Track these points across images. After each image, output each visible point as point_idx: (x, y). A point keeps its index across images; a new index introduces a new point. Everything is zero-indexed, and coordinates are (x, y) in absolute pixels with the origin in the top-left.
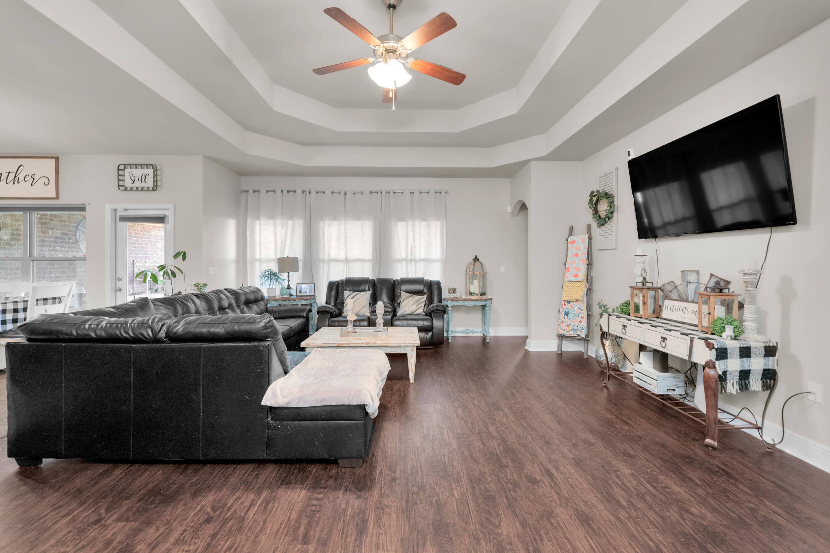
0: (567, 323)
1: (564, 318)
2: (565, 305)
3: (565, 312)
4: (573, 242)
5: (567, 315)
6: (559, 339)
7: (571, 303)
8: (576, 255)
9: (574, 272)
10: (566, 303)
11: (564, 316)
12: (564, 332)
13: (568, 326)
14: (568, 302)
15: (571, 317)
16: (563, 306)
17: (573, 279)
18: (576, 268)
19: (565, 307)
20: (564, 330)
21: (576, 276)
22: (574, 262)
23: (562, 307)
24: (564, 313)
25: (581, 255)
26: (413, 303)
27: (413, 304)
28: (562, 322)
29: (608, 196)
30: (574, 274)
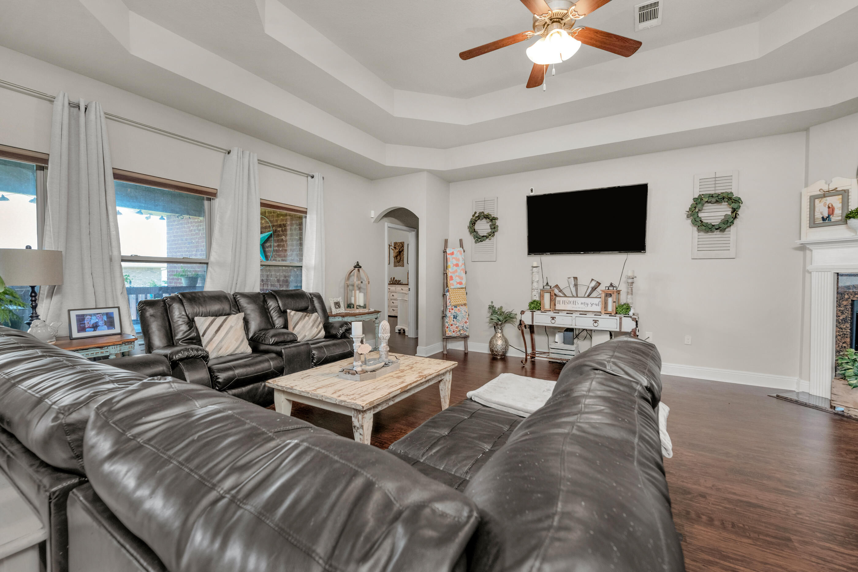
0: (457, 325)
1: (454, 321)
2: (452, 309)
3: (454, 316)
4: (452, 254)
5: (456, 318)
6: (443, 341)
7: (458, 308)
8: (457, 265)
9: (459, 280)
10: (453, 307)
11: (453, 319)
12: (454, 333)
13: (457, 328)
14: (455, 307)
15: (460, 319)
16: (451, 310)
17: (459, 286)
18: (459, 277)
19: (453, 311)
20: (454, 332)
21: (461, 283)
22: (456, 271)
23: (450, 311)
24: (452, 317)
25: (461, 266)
28: (452, 325)
29: (492, 220)
30: (458, 282)
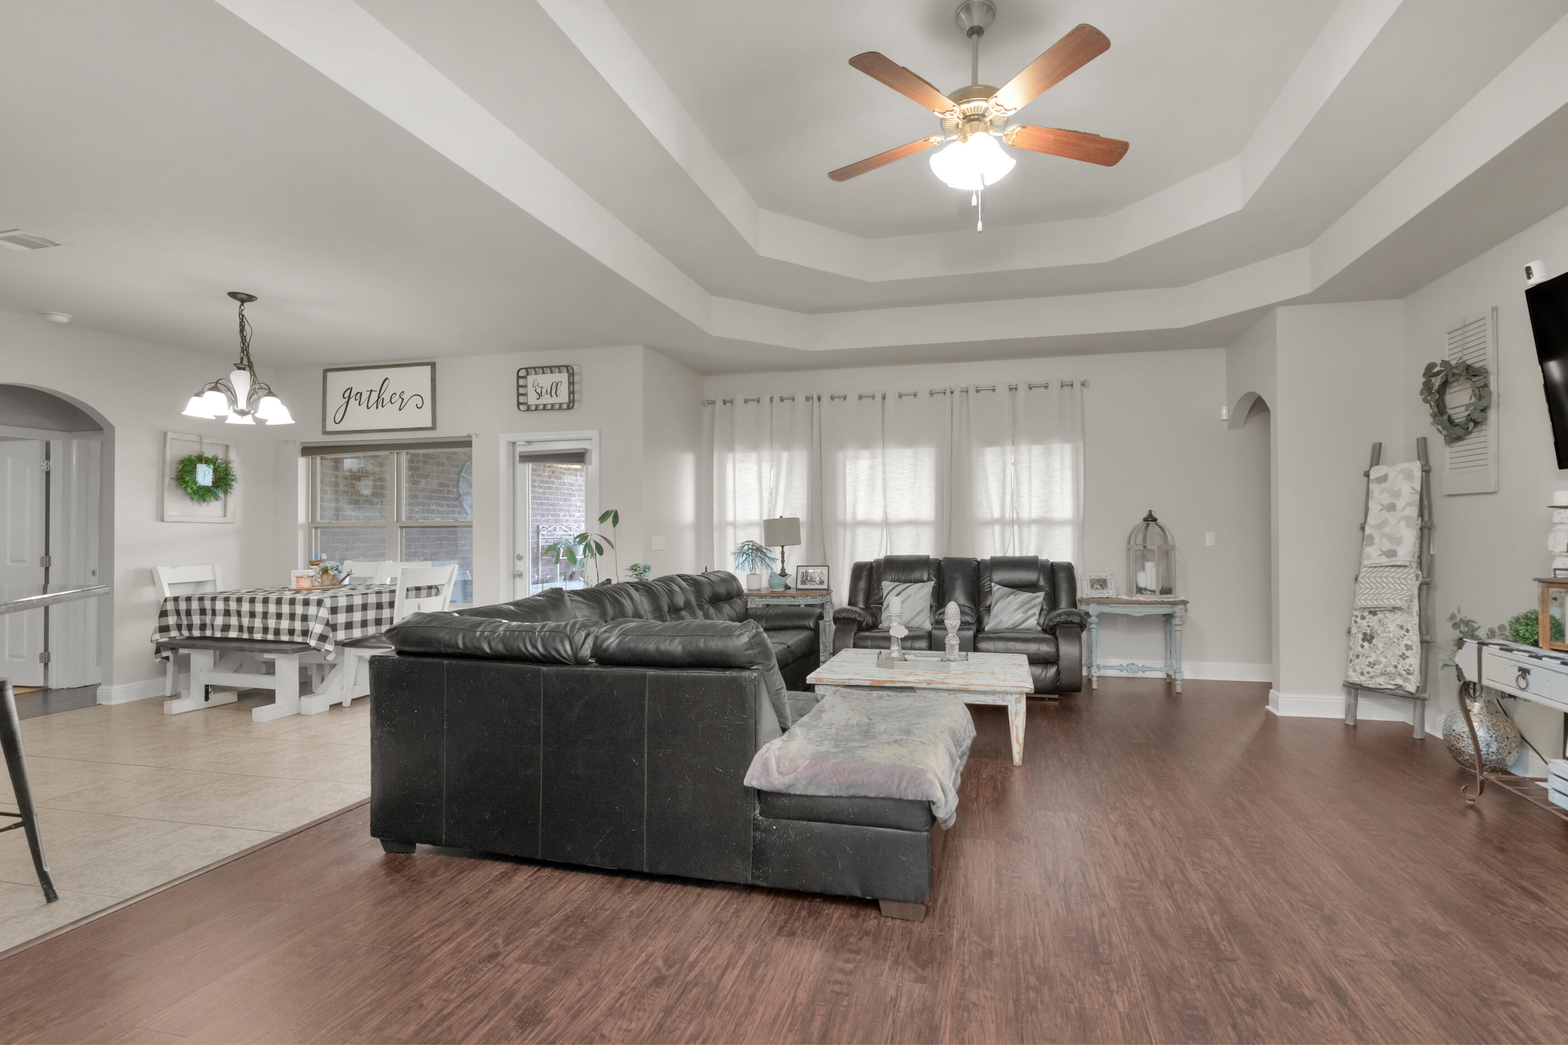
0: (1369, 659)
1: (1362, 646)
2: (1363, 618)
3: (1365, 634)
4: (1384, 478)
5: (1370, 642)
6: (1349, 693)
7: (1380, 615)
8: (1391, 508)
9: (1387, 546)
10: (1366, 614)
11: (1361, 642)
12: (1362, 678)
13: (1371, 665)
14: (1370, 613)
15: (1380, 646)
16: (1358, 620)
17: (1384, 560)
18: (1390, 537)
19: (1364, 623)
20: (1362, 674)
21: (1392, 554)
22: (1384, 522)
23: (1356, 622)
24: (1360, 636)
25: (1404, 509)
26: (1016, 607)
27: (1018, 609)
28: (1358, 657)
29: (1472, 373)
30: (1385, 549)
